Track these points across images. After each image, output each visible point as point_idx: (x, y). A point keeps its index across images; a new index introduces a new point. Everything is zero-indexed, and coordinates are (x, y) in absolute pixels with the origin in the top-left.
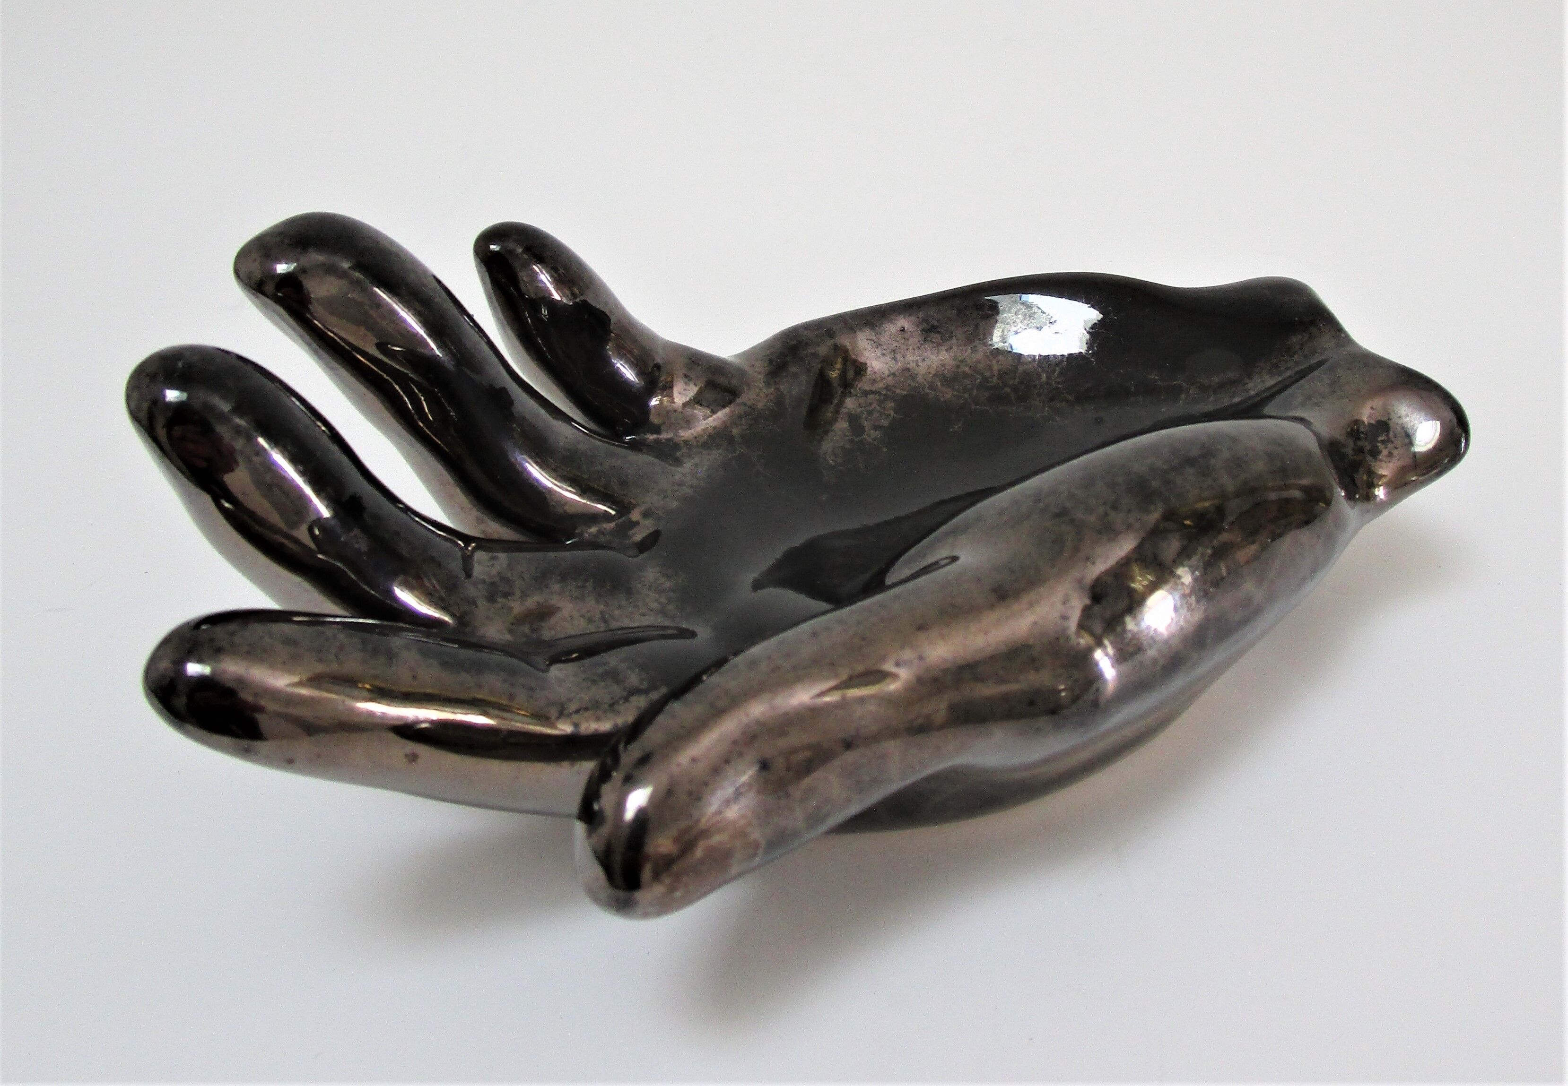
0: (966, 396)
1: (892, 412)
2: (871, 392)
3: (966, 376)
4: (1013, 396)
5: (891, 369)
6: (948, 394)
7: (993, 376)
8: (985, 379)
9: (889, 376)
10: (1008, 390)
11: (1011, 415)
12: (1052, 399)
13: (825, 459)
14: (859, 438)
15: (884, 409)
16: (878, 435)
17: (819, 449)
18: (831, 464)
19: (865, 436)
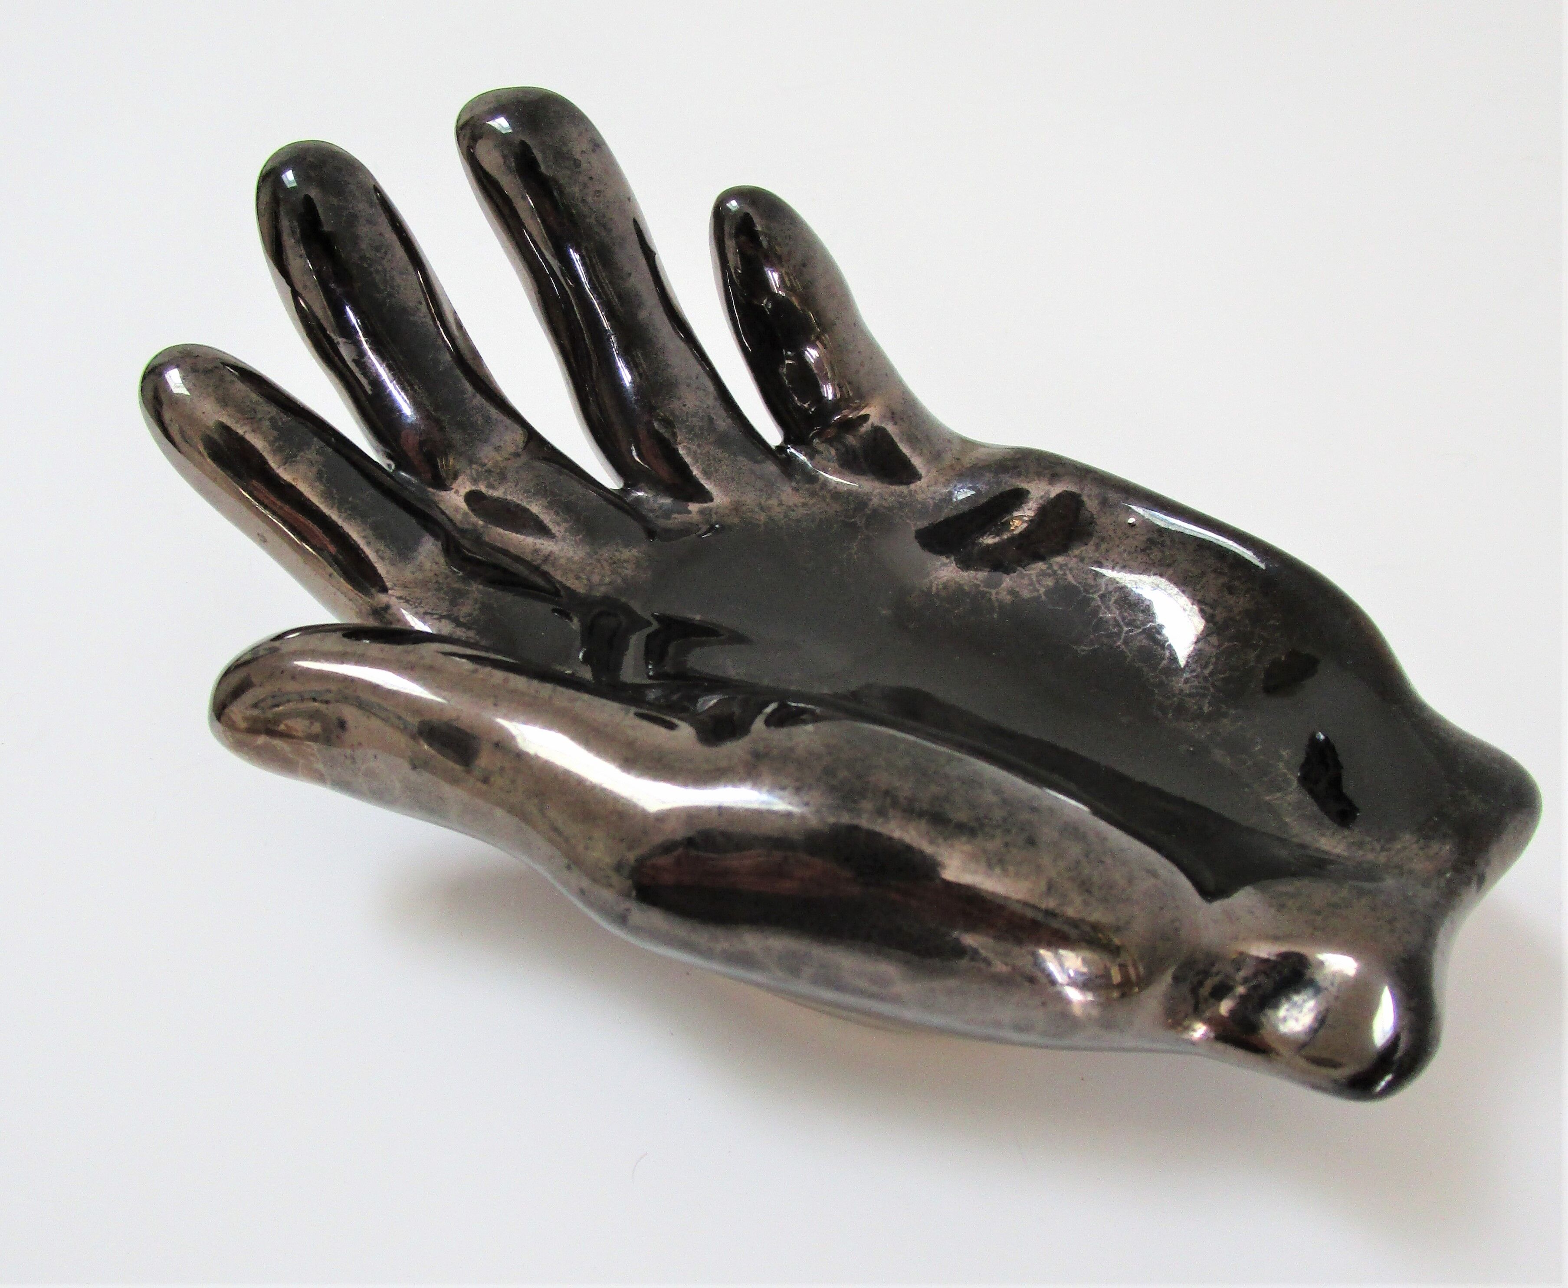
1: (1042, 591)
3: (1146, 610)
6: (1110, 614)
8: (1160, 629)
10: (1166, 653)
13: (931, 582)
14: (985, 589)
15: (1039, 582)
16: (1008, 599)
17: (936, 570)
18: (934, 589)
19: (994, 592)
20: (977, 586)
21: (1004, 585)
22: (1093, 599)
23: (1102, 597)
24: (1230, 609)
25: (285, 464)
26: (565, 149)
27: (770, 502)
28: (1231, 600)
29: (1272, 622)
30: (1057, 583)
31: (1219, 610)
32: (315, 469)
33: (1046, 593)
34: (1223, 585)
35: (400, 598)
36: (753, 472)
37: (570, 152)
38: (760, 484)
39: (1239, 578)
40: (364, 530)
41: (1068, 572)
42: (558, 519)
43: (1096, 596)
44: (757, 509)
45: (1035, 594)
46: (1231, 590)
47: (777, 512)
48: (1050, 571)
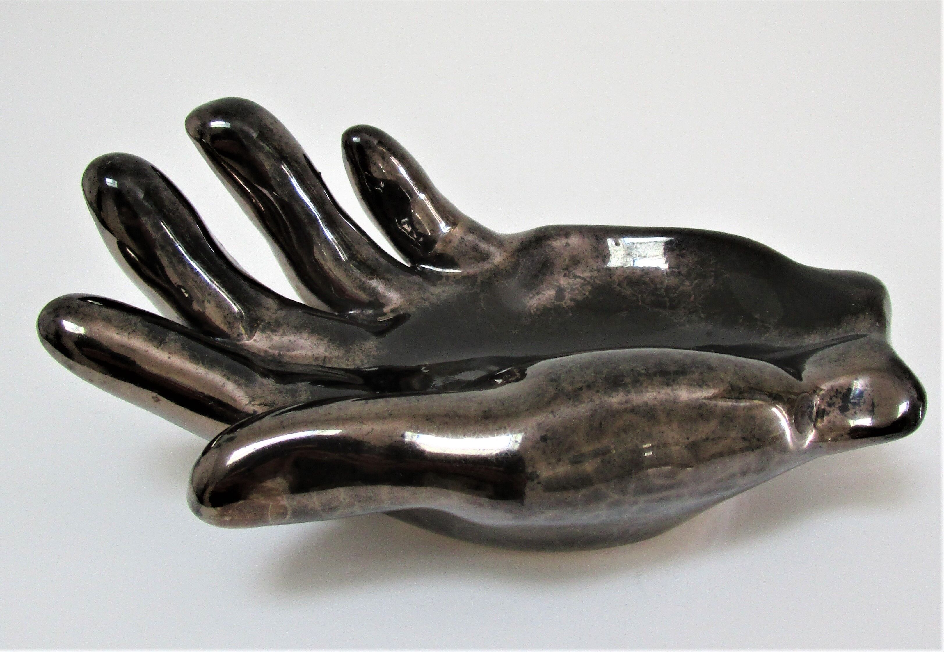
0: (639, 296)
1: (587, 293)
2: (579, 277)
3: (645, 283)
4: (668, 304)
5: (599, 267)
6: (628, 292)
7: (662, 288)
8: (656, 289)
9: (596, 270)
10: (667, 299)
11: (661, 316)
12: (691, 313)
13: (529, 309)
14: (558, 303)
15: (583, 289)
16: (572, 304)
17: (528, 302)
18: (532, 313)
19: (563, 303)
20: (553, 303)
21: (566, 298)
22: (615, 288)
23: (619, 285)
24: (687, 265)
25: (160, 345)
26: (262, 124)
27: (426, 295)
28: (686, 261)
29: (712, 262)
30: (593, 287)
31: (682, 268)
32: (179, 344)
33: (590, 293)
34: (677, 255)
35: (260, 405)
36: (410, 282)
37: (265, 124)
38: (416, 287)
39: (684, 249)
40: (223, 371)
41: (595, 279)
42: (321, 337)
43: (615, 286)
44: (421, 300)
45: (585, 296)
46: (682, 256)
47: (434, 299)
48: (586, 282)
